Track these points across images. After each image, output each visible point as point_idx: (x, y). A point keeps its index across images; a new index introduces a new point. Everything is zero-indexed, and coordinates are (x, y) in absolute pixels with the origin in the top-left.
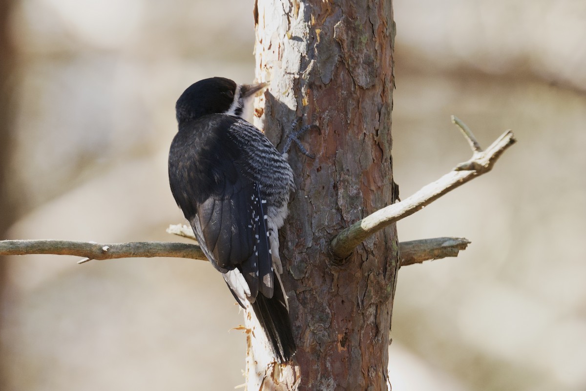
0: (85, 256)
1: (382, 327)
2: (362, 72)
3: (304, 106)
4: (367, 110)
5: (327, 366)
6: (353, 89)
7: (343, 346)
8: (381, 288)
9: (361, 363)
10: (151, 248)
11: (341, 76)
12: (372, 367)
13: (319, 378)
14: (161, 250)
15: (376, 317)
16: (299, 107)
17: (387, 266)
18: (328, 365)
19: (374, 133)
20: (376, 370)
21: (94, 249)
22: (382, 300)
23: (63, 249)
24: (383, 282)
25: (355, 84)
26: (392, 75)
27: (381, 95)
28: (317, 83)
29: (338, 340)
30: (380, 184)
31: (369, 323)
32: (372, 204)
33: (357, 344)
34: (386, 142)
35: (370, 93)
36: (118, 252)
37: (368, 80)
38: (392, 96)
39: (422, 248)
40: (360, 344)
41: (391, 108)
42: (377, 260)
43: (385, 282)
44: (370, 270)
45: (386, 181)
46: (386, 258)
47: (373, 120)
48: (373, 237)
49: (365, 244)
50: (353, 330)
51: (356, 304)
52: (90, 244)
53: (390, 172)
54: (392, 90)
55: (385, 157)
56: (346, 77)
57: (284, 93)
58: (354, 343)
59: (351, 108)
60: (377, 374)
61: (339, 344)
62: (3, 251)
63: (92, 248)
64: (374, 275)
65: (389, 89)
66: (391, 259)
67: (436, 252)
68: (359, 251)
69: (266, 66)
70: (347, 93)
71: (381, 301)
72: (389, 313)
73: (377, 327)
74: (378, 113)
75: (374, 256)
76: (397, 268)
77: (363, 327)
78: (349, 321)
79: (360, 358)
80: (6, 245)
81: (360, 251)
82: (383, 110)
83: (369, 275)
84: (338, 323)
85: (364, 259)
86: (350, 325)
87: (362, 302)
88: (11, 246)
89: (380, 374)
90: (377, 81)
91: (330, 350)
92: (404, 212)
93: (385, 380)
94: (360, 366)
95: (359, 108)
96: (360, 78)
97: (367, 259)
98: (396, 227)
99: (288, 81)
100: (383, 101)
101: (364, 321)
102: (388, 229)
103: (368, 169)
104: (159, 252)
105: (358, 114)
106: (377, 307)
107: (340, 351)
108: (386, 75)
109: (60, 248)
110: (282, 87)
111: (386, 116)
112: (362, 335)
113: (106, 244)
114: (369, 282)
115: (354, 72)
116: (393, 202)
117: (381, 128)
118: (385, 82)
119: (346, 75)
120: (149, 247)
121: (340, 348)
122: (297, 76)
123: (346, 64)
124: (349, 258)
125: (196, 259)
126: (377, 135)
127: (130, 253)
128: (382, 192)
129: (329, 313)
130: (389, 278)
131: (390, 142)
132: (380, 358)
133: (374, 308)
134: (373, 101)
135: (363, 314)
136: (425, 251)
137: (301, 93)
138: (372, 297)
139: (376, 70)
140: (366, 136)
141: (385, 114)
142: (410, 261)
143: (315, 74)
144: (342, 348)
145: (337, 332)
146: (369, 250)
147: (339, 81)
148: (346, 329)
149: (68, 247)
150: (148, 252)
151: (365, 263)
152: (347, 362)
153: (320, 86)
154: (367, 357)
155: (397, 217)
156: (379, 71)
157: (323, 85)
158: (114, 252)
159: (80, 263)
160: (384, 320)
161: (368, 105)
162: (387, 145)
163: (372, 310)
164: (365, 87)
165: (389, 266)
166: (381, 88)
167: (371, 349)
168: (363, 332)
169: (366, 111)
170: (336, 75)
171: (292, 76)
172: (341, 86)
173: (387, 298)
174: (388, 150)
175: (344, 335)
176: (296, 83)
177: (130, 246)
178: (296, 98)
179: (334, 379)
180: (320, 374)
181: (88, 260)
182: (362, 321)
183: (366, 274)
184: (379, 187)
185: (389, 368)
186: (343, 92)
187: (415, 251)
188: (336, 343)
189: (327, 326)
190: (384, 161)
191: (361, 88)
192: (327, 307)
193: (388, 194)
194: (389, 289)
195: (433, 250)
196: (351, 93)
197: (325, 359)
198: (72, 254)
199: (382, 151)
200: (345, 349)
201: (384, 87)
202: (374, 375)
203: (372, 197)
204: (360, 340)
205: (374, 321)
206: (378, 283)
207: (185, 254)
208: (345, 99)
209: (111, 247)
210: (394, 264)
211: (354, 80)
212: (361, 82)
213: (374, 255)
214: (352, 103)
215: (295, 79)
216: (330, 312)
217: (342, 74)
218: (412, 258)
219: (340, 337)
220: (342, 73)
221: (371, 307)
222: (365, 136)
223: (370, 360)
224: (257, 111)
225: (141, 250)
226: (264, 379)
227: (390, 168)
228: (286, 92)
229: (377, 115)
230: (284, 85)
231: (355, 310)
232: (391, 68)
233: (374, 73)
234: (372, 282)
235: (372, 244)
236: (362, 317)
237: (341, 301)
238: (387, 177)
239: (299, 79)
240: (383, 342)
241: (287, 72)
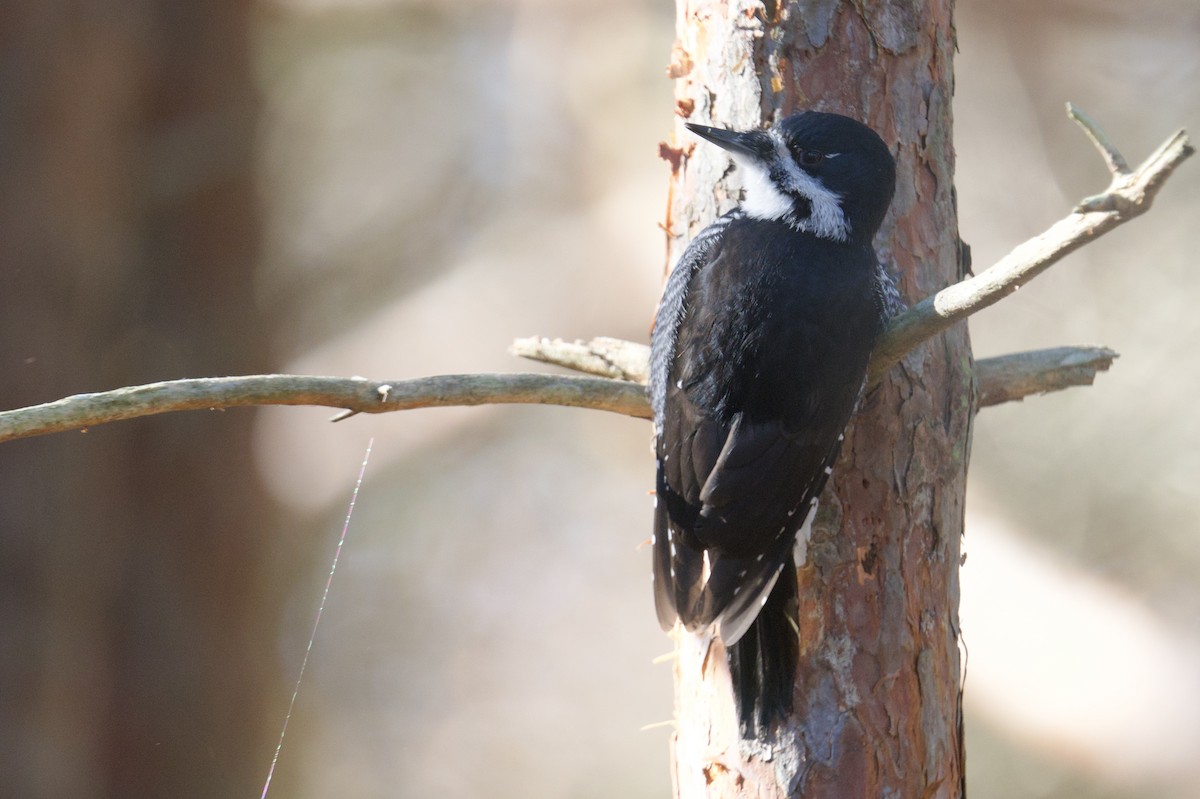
0: (344, 406)
1: (945, 531)
2: (890, 20)
3: (776, 93)
4: (901, 97)
5: (837, 612)
6: (872, 56)
7: (868, 569)
8: (941, 452)
9: (905, 604)
10: (475, 387)
11: (848, 30)
12: (927, 611)
13: (821, 637)
14: (496, 389)
15: (932, 512)
16: (765, 95)
17: (952, 407)
18: (839, 610)
19: (918, 142)
20: (935, 618)
21: (361, 392)
22: (944, 477)
23: (298, 393)
24: (945, 441)
25: (875, 45)
26: (951, 25)
27: (929, 67)
28: (800, 46)
29: (857, 560)
30: (932, 244)
31: (918, 522)
32: (917, 285)
33: (896, 567)
34: (941, 159)
35: (908, 63)
36: (409, 396)
37: (903, 37)
38: (952, 68)
39: (1021, 370)
40: (901, 564)
41: (950, 91)
42: (930, 398)
43: (950, 439)
44: (918, 418)
45: (946, 237)
46: (949, 392)
47: (913, 117)
48: (922, 351)
49: (906, 365)
50: (887, 539)
51: (891, 485)
52: (353, 382)
53: (951, 219)
54: (951, 55)
55: (940, 191)
56: (859, 33)
57: (735, 69)
58: (890, 563)
59: (869, 93)
60: (937, 625)
61: (860, 568)
62: (179, 401)
63: (358, 390)
64: (925, 426)
65: (945, 54)
66: (959, 395)
67: (1050, 377)
68: (894, 381)
69: (696, 14)
70: (860, 65)
71: (941, 480)
72: (959, 502)
73: (934, 531)
74: (924, 102)
75: (925, 390)
76: (973, 411)
77: (908, 531)
78: (880, 521)
79: (902, 594)
80: (183, 389)
81: (897, 380)
82: (934, 96)
83: (915, 428)
84: (856, 525)
85: (905, 395)
86: (880, 529)
87: (904, 481)
88: (194, 391)
89: (945, 625)
90: (919, 38)
91: (842, 580)
92: (979, 299)
93: (955, 638)
94: (904, 609)
95: (885, 93)
96: (886, 33)
97: (911, 394)
98: (967, 328)
99: (742, 44)
100: (933, 77)
101: (909, 521)
102: (951, 333)
103: (907, 216)
104: (493, 393)
105: (883, 106)
106: (933, 491)
107: (861, 581)
108: (937, 25)
109: (293, 392)
110: (730, 57)
111: (941, 107)
112: (905, 548)
113: (386, 380)
114: (916, 440)
115: (874, 21)
116: (959, 278)
117: (932, 131)
118: (936, 40)
119: (857, 28)
120: (472, 385)
121: (862, 576)
122: (759, 34)
123: (857, 7)
124: (874, 394)
125: (568, 405)
126: (924, 146)
127: (435, 398)
128: (937, 261)
129: (836, 506)
130: (957, 433)
131: (950, 159)
132: (944, 592)
133: (929, 492)
134: (915, 77)
135: (906, 505)
136: (1027, 375)
137: (769, 66)
138: (923, 471)
139: (918, 17)
140: (902, 149)
141: (938, 104)
142: (998, 397)
143: (796, 28)
144: (866, 576)
145: (854, 544)
146: (914, 377)
147: (844, 41)
148: (874, 536)
149: (308, 390)
150: (471, 394)
151: (907, 403)
152: (877, 601)
153: (807, 52)
154: (916, 591)
155: (967, 309)
156: (923, 19)
157: (811, 50)
158: (401, 397)
159: (336, 421)
160: (948, 516)
161: (903, 88)
162: (943, 166)
163: (924, 497)
164: (896, 50)
165: (956, 408)
166: (929, 52)
167: (924, 576)
168: (906, 541)
169: (899, 99)
170: (838, 28)
171: (749, 33)
172: (848, 51)
173: (952, 473)
174: (947, 176)
175: (869, 548)
176: (758, 47)
177: (433, 384)
178: (758, 76)
179: (851, 638)
180: (822, 629)
181: (349, 415)
182: (904, 520)
183: (910, 426)
184: (931, 250)
185: (961, 613)
186: (852, 62)
187: (1008, 375)
188: (853, 566)
189: (834, 532)
190: (938, 197)
191: (889, 53)
192: (834, 495)
193: (949, 264)
194: (957, 454)
195: (1043, 373)
196: (869, 64)
197: (833, 598)
198: (318, 404)
199: (934, 178)
200: (872, 577)
201: (934, 50)
202: (931, 627)
203: (916, 270)
204: (902, 557)
205: (929, 519)
206: (935, 441)
207: (545, 397)
208: (857, 76)
209: (395, 386)
210: (965, 403)
211: (873, 38)
212: (888, 41)
213: (924, 387)
214: (870, 85)
215: (756, 40)
216: (839, 503)
217: (850, 26)
218: (1002, 390)
219: (862, 552)
220: (850, 24)
221: (921, 491)
222: (899, 149)
223: (922, 597)
224: (681, 105)
225: (457, 391)
226: (712, 642)
227: (952, 210)
228: (738, 67)
229: (923, 106)
230: (734, 52)
231: (889, 498)
232: (948, 13)
233: (913, 23)
234: (922, 441)
235: (920, 366)
236: (904, 511)
237: (860, 482)
238: (947, 230)
239: (763, 38)
240: (947, 560)
241: (740, 26)
